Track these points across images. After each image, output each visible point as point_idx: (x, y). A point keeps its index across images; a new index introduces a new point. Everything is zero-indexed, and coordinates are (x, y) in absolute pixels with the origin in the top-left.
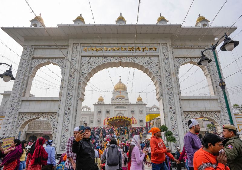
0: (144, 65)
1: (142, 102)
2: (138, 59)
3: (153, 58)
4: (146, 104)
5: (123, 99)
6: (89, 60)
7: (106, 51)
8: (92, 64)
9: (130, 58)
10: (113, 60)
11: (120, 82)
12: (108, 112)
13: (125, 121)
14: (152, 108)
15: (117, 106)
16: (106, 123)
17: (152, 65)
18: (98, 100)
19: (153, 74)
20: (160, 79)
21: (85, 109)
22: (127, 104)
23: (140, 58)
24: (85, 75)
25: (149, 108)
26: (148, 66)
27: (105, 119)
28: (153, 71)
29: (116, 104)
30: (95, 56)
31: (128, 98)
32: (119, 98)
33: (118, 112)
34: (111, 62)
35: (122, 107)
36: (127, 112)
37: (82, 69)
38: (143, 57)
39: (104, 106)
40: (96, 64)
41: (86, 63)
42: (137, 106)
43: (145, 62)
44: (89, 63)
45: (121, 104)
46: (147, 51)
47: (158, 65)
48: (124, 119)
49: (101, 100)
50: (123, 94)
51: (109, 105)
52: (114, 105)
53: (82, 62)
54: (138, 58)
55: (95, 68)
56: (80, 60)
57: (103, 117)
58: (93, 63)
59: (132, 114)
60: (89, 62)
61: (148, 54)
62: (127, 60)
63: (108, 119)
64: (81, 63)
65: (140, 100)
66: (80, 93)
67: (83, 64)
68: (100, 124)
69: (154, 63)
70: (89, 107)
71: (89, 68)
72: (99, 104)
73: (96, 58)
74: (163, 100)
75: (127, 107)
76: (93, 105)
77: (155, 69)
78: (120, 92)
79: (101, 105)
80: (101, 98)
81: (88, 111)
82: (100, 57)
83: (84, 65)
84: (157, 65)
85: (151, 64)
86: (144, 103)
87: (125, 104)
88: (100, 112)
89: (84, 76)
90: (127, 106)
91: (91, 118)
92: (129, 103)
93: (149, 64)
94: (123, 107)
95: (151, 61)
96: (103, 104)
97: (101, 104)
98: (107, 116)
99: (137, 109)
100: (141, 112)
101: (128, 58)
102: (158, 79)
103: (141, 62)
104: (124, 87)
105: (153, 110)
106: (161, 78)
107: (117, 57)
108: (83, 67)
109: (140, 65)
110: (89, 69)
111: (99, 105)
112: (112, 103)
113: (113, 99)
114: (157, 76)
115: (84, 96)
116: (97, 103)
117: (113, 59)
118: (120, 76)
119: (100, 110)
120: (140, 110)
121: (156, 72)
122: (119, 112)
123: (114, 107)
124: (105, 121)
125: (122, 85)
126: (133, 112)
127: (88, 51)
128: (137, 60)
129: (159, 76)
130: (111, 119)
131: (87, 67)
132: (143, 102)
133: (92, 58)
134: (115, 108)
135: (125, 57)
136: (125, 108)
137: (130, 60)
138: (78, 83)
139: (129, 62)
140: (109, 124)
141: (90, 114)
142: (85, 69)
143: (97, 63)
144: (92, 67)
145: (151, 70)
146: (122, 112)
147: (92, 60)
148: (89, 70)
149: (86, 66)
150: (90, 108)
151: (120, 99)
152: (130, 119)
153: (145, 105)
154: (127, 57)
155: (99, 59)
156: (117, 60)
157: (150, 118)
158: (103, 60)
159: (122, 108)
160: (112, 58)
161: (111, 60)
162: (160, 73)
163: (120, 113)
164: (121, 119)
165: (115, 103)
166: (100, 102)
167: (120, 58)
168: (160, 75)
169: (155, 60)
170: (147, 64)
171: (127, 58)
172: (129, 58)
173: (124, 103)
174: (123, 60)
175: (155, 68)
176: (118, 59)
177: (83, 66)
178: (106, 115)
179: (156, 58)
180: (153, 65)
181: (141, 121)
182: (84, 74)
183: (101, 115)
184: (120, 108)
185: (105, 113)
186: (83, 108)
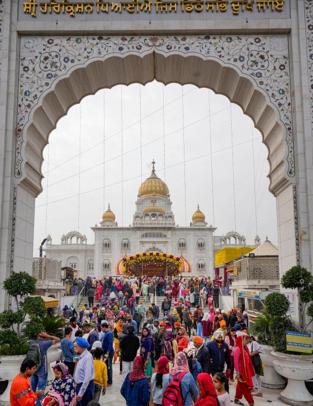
0: (237, 66)
1: (203, 224)
2: (216, 43)
3: (267, 41)
4: (213, 227)
5: (159, 215)
6: (47, 50)
7: (105, 15)
8: (58, 64)
9: (189, 40)
10: (129, 49)
11: (154, 177)
12: (126, 245)
13: (165, 262)
14: (226, 238)
15: (144, 232)
16: (122, 268)
17: (263, 66)
18: (103, 218)
19: (267, 98)
20: (289, 115)
21: (74, 239)
22: (169, 229)
23: (222, 42)
24: (36, 101)
25: (220, 238)
26: (251, 71)
27: (119, 260)
28: (268, 87)
29: (144, 228)
30: (68, 34)
31: (172, 213)
32: (150, 214)
33: (148, 246)
34: (123, 56)
35: (157, 234)
36: (169, 246)
37: (24, 79)
38: (234, 37)
39: (116, 233)
40: (69, 64)
41: (38, 60)
42: (192, 232)
43: (241, 57)
44: (46, 58)
45: (156, 228)
46: (247, 13)
47: (287, 66)
48: (163, 258)
49: (109, 217)
50: (160, 205)
51: (128, 229)
52: (139, 229)
53: (23, 55)
54: (217, 40)
55: (68, 76)
56: (14, 47)
57: (116, 257)
58: (62, 59)
59: (180, 251)
60: (47, 55)
61: (253, 25)
62: (178, 48)
63: (125, 260)
64: (20, 59)
65: (199, 218)
66: (24, 163)
67: (26, 63)
68: (109, 272)
69: (270, 59)
70: (82, 235)
71: (49, 76)
72: (105, 227)
73: (71, 42)
74: (295, 188)
75: (169, 234)
76: (92, 228)
77: (275, 81)
78: (154, 201)
79: (109, 229)
80: (109, 214)
81: (82, 244)
82: (84, 39)
83: (31, 67)
84: (282, 67)
85: (260, 65)
86: (208, 226)
87: (164, 229)
88: (107, 245)
89: (32, 105)
90: (169, 232)
91: (88, 259)
92: (174, 224)
93: (255, 63)
94: (161, 236)
95: (261, 53)
96: (113, 227)
97: (110, 227)
98: (124, 255)
99: (192, 240)
100: (201, 245)
101: (182, 42)
102: (282, 115)
103: (227, 57)
104: (162, 189)
105: (228, 243)
106: (293, 112)
107: (142, 39)
108: (26, 75)
109: (223, 65)
110: (48, 81)
111: (104, 229)
112: (134, 224)
113: (136, 217)
114: (280, 105)
115: (42, 177)
116: (99, 226)
117: (130, 46)
118: (154, 163)
119: (106, 241)
120: (200, 241)
121: (276, 93)
122: (151, 246)
123: (139, 233)
124: (118, 265)
125: (157, 184)
126: (182, 245)
127: (39, 14)
128: (213, 48)
129: (286, 106)
130: (132, 258)
131: (40, 76)
132: (206, 224)
133: (57, 40)
134: (143, 236)
135: (172, 38)
136: (165, 236)
137: (187, 49)
138: (11, 127)
139: (185, 56)
140: (127, 272)
141: (86, 251)
142: (33, 82)
143: (73, 61)
144: (58, 73)
145: (261, 83)
146: (158, 246)
147: (57, 49)
148: (47, 84)
149: (37, 69)
150: (85, 237)
151: (154, 215)
152: (178, 259)
153: (212, 229)
154: (179, 38)
155: (82, 45)
156: (144, 48)
157: (227, 257)
158: (95, 49)
159: (158, 237)
160: (126, 42)
161: (121, 49)
162: (293, 94)
163: (154, 249)
164: (155, 259)
165: (141, 226)
166: (108, 223)
167: (152, 40)
168: (289, 101)
169: (275, 47)
170: (248, 62)
171: (177, 40)
172: (184, 39)
173: (162, 226)
174: (164, 48)
175: (273, 77)
176: (148, 45)
177: (26, 69)
178: (121, 252)
179: (281, 41)
180: (266, 66)
181: (201, 266)
182: (30, 98)
183: (111, 252)
184: (154, 236)
185: (121, 248)
186: (70, 237)
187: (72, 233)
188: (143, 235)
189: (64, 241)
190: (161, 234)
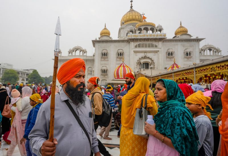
5: (151, 29)
12: (121, 55)
15: (137, 43)
18: (101, 34)
21: (78, 52)
22: (160, 40)
32: (142, 28)
33: (140, 55)
35: (149, 44)
36: (160, 55)
39: (113, 45)
42: (179, 43)
49: (105, 33)
52: (133, 40)
57: (112, 65)
68: (106, 77)
75: (160, 44)
80: (105, 31)
81: (83, 56)
90: (160, 43)
91: (88, 67)
94: (152, 46)
96: (110, 40)
99: (179, 50)
119: (105, 52)
122: (143, 55)
123: (133, 44)
134: (136, 47)
136: (156, 46)
141: (86, 60)
146: (149, 55)
150: (86, 50)
151: (146, 28)
153: (198, 40)
159: (149, 47)
163: (145, 57)
178: (117, 61)
183: (108, 61)
184: (146, 47)
185: (116, 57)
186: (75, 50)
187: (76, 48)
188: (137, 45)
189: (70, 54)
190: (152, 44)
